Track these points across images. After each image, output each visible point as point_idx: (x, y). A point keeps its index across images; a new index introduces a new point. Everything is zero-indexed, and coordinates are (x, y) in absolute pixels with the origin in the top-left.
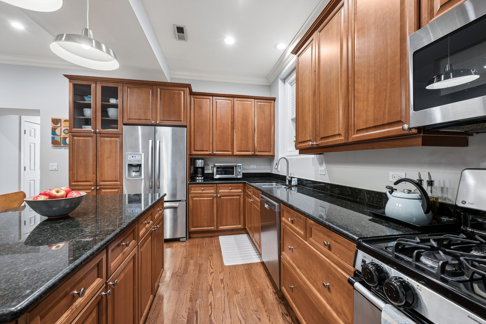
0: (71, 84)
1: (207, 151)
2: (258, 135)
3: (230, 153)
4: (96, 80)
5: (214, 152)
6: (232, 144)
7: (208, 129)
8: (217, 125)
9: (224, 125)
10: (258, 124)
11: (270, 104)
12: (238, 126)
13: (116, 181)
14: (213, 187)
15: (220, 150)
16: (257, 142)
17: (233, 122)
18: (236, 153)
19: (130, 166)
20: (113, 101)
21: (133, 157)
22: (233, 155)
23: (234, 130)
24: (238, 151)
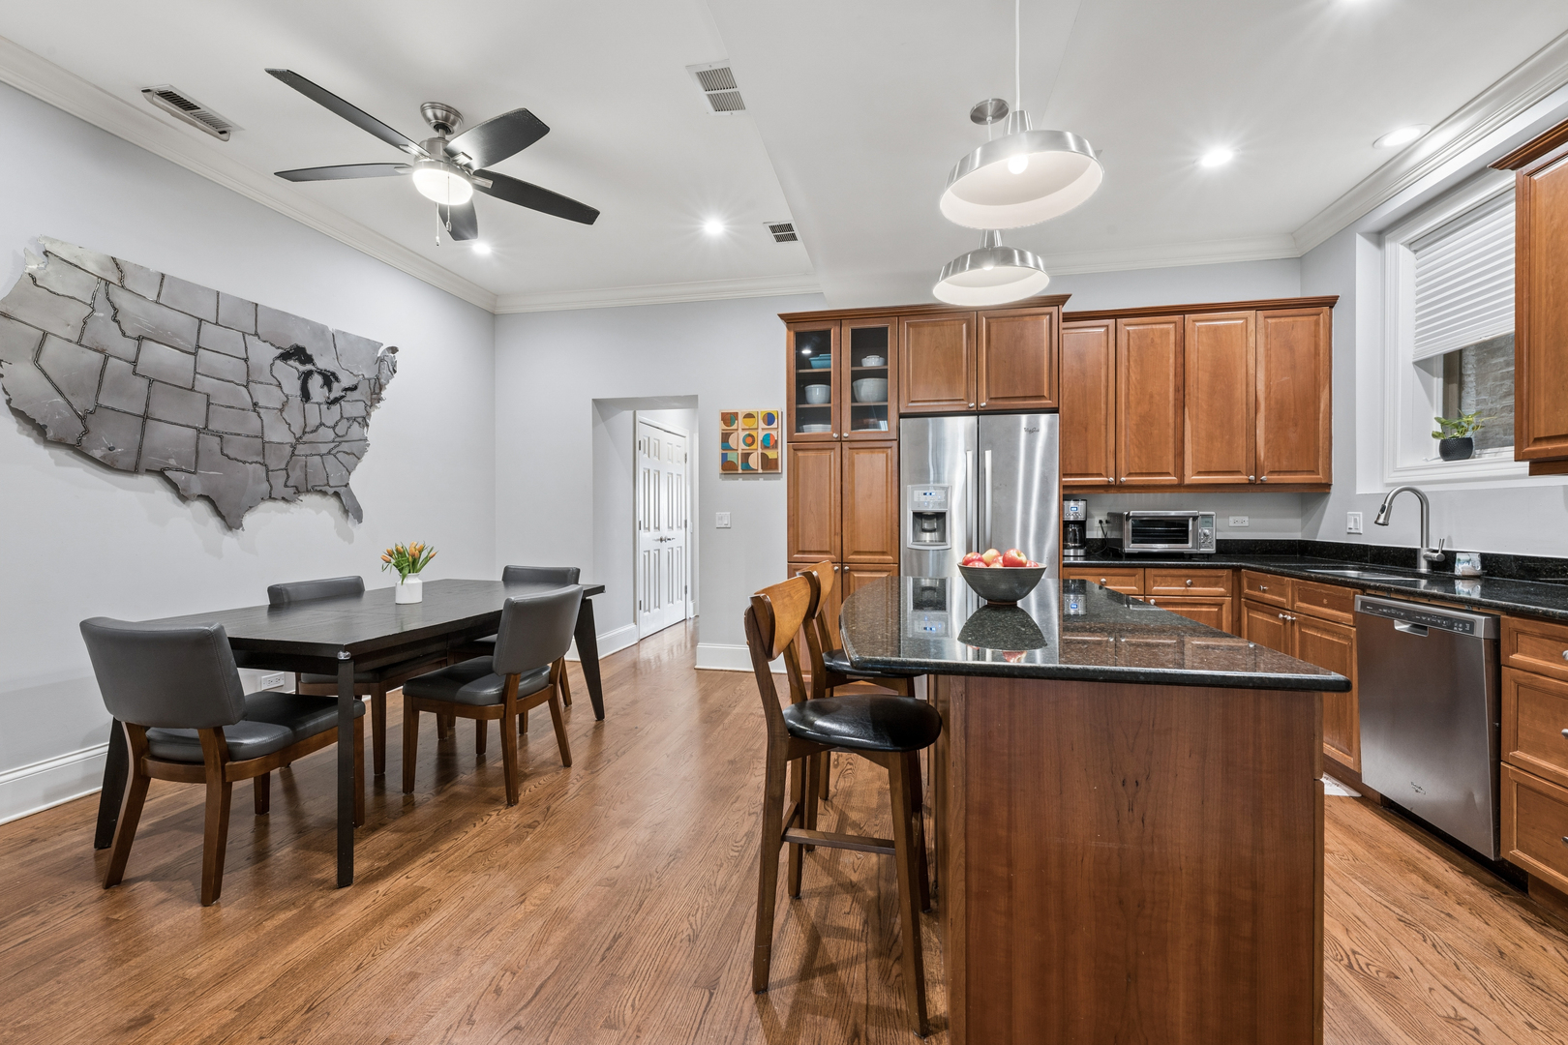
0: (792, 333)
1: (1099, 475)
2: (1267, 419)
3: (1172, 479)
4: (839, 317)
5: (1123, 479)
6: (1180, 454)
7: (1103, 412)
8: (1132, 398)
9: (1151, 396)
10: (1268, 387)
11: (1315, 317)
12: (1198, 398)
13: (883, 553)
14: (1134, 576)
15: (1138, 471)
16: (1267, 442)
17: (1181, 388)
18: (1191, 478)
19: (919, 516)
20: (872, 362)
21: (925, 494)
22: (1180, 486)
23: (1186, 409)
24: (1199, 473)
